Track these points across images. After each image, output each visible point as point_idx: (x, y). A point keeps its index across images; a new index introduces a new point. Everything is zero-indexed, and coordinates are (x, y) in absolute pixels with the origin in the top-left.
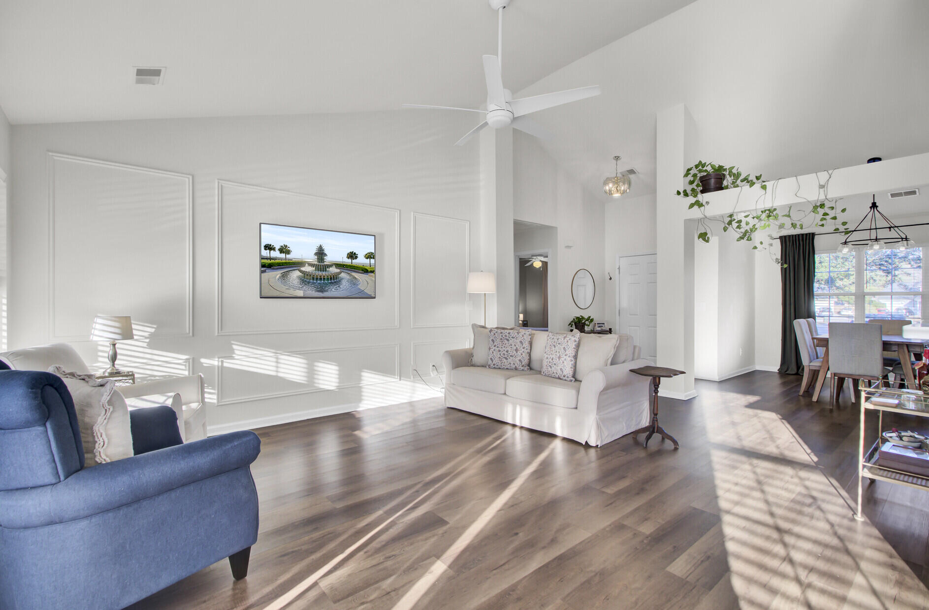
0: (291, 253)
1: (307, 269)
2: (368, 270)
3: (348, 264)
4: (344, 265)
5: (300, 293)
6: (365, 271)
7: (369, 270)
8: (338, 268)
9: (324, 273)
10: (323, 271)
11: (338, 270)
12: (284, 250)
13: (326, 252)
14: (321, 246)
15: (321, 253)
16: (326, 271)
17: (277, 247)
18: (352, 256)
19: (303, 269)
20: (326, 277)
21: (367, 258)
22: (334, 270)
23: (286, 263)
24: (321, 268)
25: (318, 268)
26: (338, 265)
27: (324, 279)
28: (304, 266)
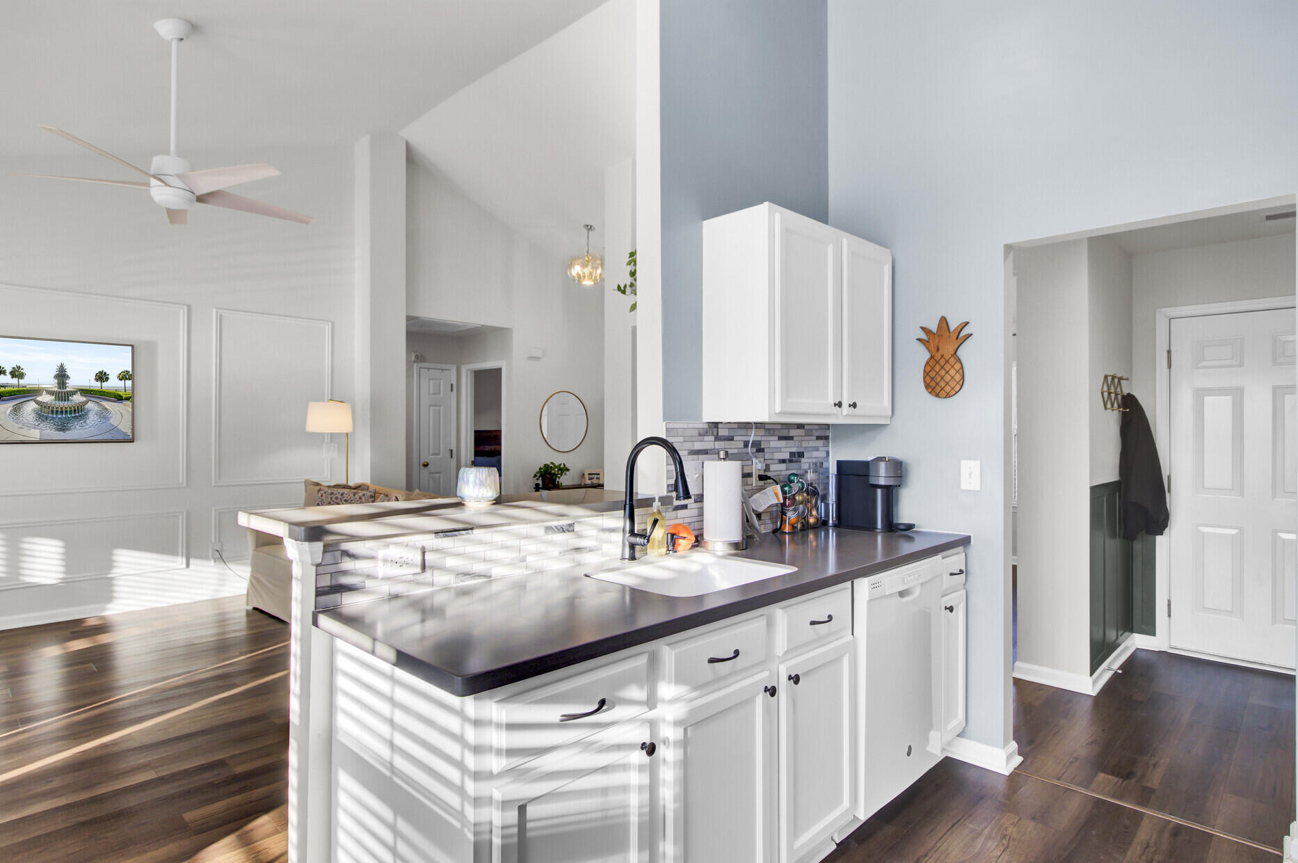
0: (26, 377)
1: (46, 398)
2: (121, 397)
4: (92, 391)
5: (35, 434)
6: (119, 398)
7: (124, 396)
8: (84, 396)
9: (66, 403)
10: (65, 401)
11: (84, 399)
12: (17, 373)
14: (62, 365)
15: (62, 376)
16: (68, 400)
17: (9, 370)
18: (102, 377)
19: (39, 399)
20: (68, 409)
21: (121, 380)
22: (78, 398)
23: (18, 391)
24: (62, 397)
25: (59, 397)
26: (86, 392)
27: (66, 411)
28: (41, 395)
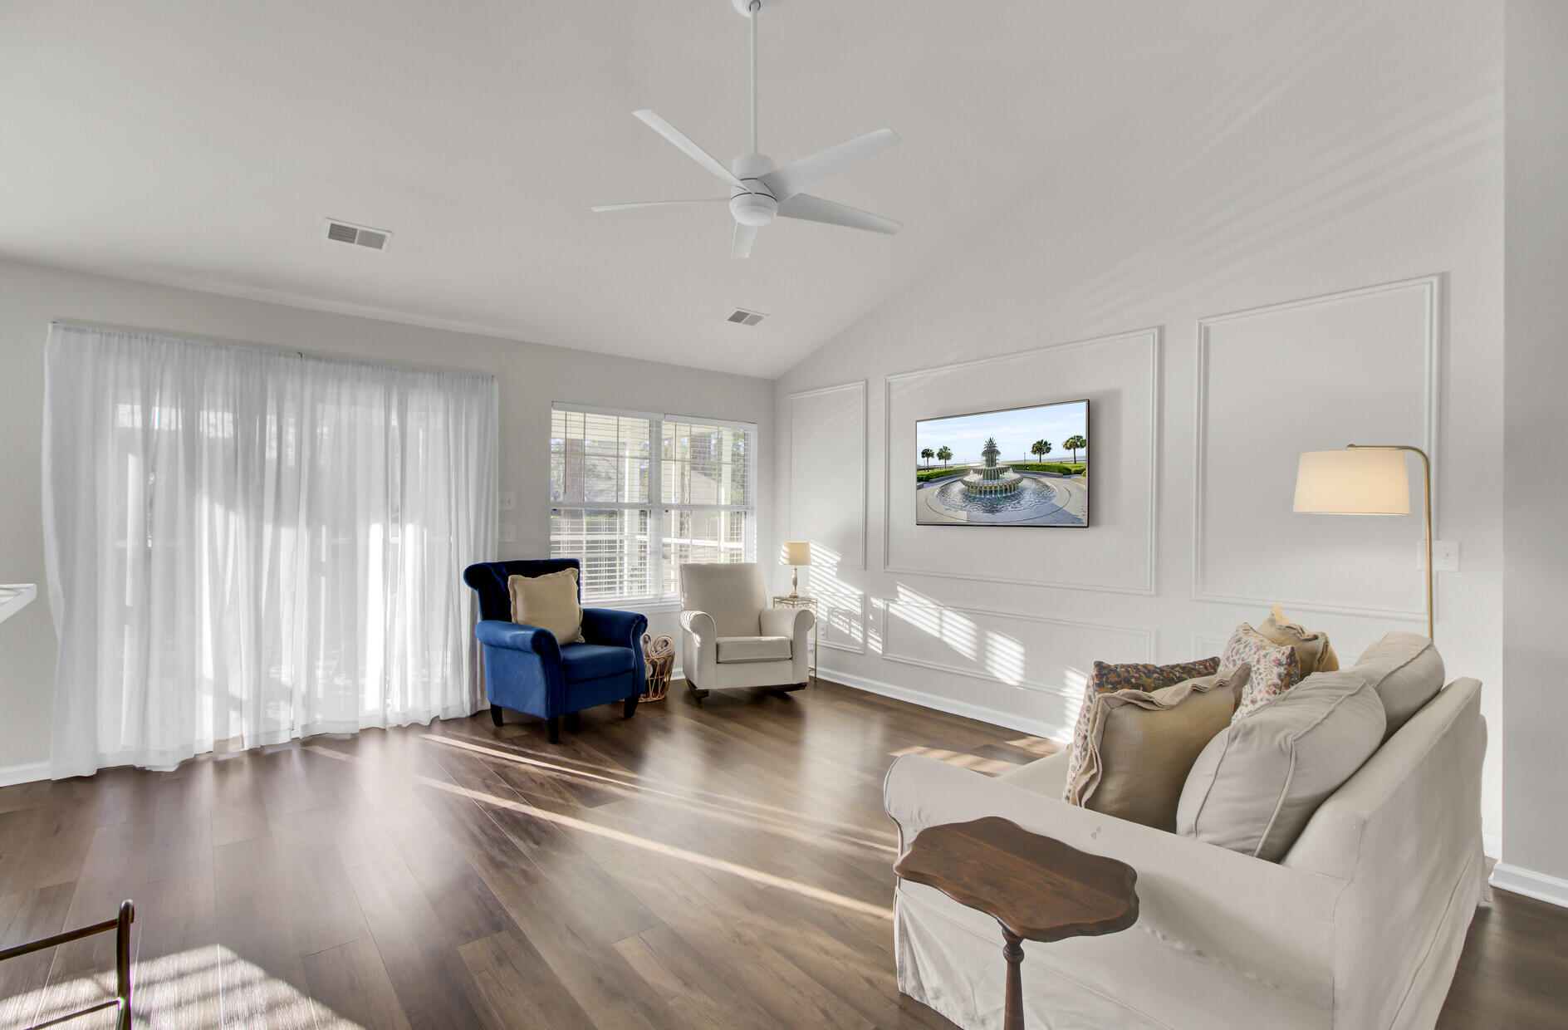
0: (953, 458)
1: (973, 478)
2: (1070, 470)
3: (1034, 463)
4: (1027, 466)
5: (962, 516)
6: (1065, 472)
7: (1073, 470)
8: (1018, 472)
9: (996, 482)
10: (995, 479)
11: (1018, 476)
12: (944, 454)
13: (998, 448)
14: (991, 441)
15: (991, 451)
16: (998, 478)
17: (936, 452)
18: (1041, 447)
19: (967, 479)
20: (998, 488)
21: (1069, 448)
22: (1010, 476)
23: (945, 472)
24: (991, 475)
25: (987, 475)
26: (1019, 468)
27: (996, 491)
28: (968, 474)
